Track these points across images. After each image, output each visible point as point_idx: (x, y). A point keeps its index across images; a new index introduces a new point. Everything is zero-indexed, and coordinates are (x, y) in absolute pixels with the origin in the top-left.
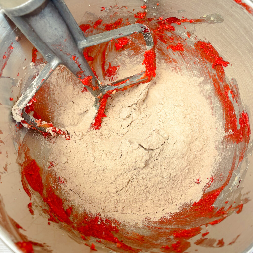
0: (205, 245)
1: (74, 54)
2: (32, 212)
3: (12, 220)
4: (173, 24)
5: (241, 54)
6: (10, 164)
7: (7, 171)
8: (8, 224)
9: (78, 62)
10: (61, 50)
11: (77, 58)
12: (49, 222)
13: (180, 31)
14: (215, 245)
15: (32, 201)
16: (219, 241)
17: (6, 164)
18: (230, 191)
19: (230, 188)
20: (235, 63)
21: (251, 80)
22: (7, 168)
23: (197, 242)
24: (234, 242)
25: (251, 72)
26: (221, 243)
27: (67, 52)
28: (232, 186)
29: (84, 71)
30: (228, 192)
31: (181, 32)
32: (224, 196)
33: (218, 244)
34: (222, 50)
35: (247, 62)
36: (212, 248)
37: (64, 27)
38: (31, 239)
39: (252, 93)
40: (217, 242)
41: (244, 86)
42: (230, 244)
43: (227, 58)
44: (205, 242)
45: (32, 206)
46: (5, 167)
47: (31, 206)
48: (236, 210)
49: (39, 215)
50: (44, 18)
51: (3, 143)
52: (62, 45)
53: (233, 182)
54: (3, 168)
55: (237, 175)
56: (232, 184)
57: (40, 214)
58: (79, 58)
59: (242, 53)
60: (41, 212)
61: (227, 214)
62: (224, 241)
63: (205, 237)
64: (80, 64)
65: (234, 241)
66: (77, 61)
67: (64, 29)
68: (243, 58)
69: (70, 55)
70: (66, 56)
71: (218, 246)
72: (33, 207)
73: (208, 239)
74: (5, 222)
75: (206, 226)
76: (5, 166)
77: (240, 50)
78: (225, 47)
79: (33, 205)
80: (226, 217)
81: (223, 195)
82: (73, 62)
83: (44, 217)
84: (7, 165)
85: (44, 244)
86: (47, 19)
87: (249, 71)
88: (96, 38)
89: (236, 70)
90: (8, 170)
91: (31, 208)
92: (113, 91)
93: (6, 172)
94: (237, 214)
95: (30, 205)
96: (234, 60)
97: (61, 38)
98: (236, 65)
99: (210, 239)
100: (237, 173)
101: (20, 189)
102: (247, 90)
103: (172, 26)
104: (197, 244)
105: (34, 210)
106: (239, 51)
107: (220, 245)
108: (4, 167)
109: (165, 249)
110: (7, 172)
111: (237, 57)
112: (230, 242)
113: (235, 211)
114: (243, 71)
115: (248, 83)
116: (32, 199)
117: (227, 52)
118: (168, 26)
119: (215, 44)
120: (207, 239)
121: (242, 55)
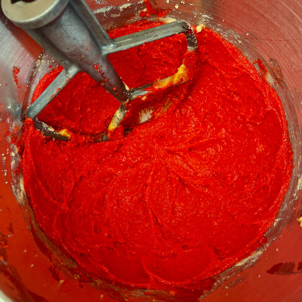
0: (282, 272)
1: (96, 63)
5: (278, 25)
9: (101, 71)
10: (81, 60)
11: (100, 67)
13: (195, 12)
18: (296, 198)
19: (293, 195)
20: (272, 39)
21: (296, 56)
25: (295, 46)
27: (87, 62)
28: (296, 191)
29: (108, 79)
30: (293, 200)
31: (197, 13)
32: (288, 204)
34: (252, 26)
35: (288, 34)
37: (85, 35)
39: (299, 72)
41: (288, 65)
43: (261, 34)
50: (60, 28)
52: (82, 55)
53: (296, 186)
55: (299, 177)
56: (296, 189)
58: (103, 66)
59: (280, 25)
64: (104, 73)
66: (100, 69)
67: (85, 37)
68: (282, 31)
69: (92, 64)
70: (87, 65)
73: (283, 264)
77: (276, 21)
78: (256, 20)
81: (286, 204)
82: (95, 71)
86: (63, 29)
87: (292, 45)
88: (125, 41)
89: (274, 47)
92: (143, 96)
96: (270, 35)
97: (82, 47)
98: (274, 41)
100: (299, 175)
102: (293, 70)
106: (275, 23)
111: (274, 30)
114: (284, 46)
115: (293, 60)
117: (259, 27)
119: (242, 19)
121: (280, 26)
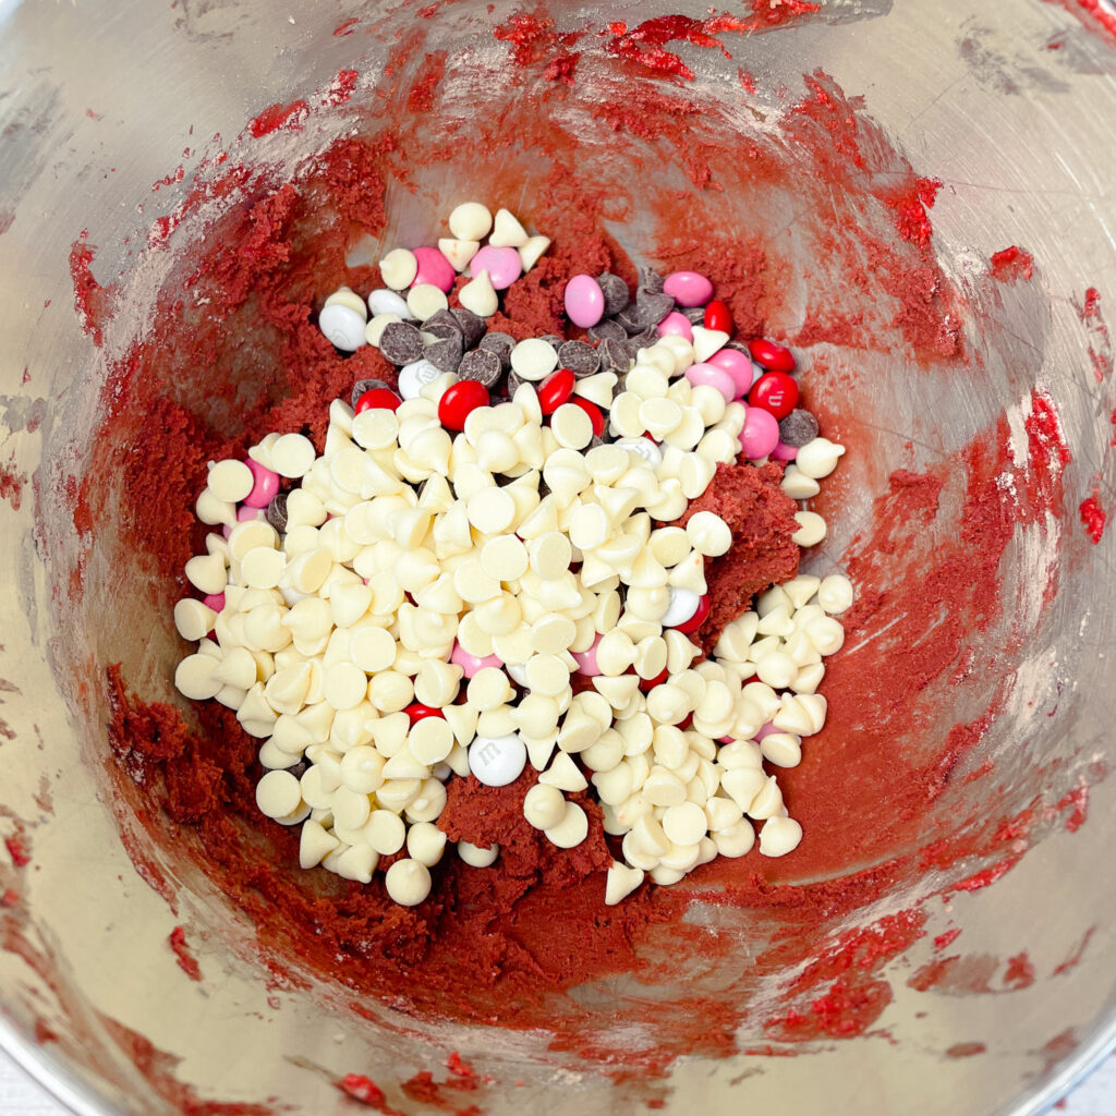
2: (190, 967)
3: (114, 1026)
4: (673, 46)
6: (58, 776)
7: (49, 809)
8: (99, 1045)
12: (269, 995)
14: (996, 981)
15: (183, 919)
16: (1012, 961)
17: (43, 778)
22: (48, 796)
23: (915, 976)
24: (1074, 962)
26: (1020, 970)
33: (1010, 975)
36: (984, 999)
38: (211, 1089)
40: (1005, 968)
42: (1061, 969)
44: (951, 972)
45: (187, 940)
46: (38, 793)
47: (182, 942)
48: (1062, 815)
49: (224, 971)
51: (11, 689)
54: (34, 803)
57: (230, 970)
60: (232, 960)
61: (1026, 837)
62: (1032, 959)
63: (950, 951)
65: (1074, 953)
71: (1012, 984)
72: (193, 943)
74: (89, 1043)
75: (947, 900)
76: (41, 788)
79: (190, 935)
80: (1023, 852)
83: (245, 980)
84: (45, 783)
85: (271, 1100)
90: (54, 805)
91: (183, 949)
93: (48, 815)
94: (1068, 833)
95: (177, 940)
99: (969, 959)
101: (120, 878)
103: (667, 54)
104: (921, 989)
105: (197, 959)
107: (1017, 981)
108: (34, 796)
109: (784, 1027)
110: (53, 814)
112: (1060, 961)
113: (1057, 822)
116: (181, 907)
118: (650, 56)
120: (957, 957)
